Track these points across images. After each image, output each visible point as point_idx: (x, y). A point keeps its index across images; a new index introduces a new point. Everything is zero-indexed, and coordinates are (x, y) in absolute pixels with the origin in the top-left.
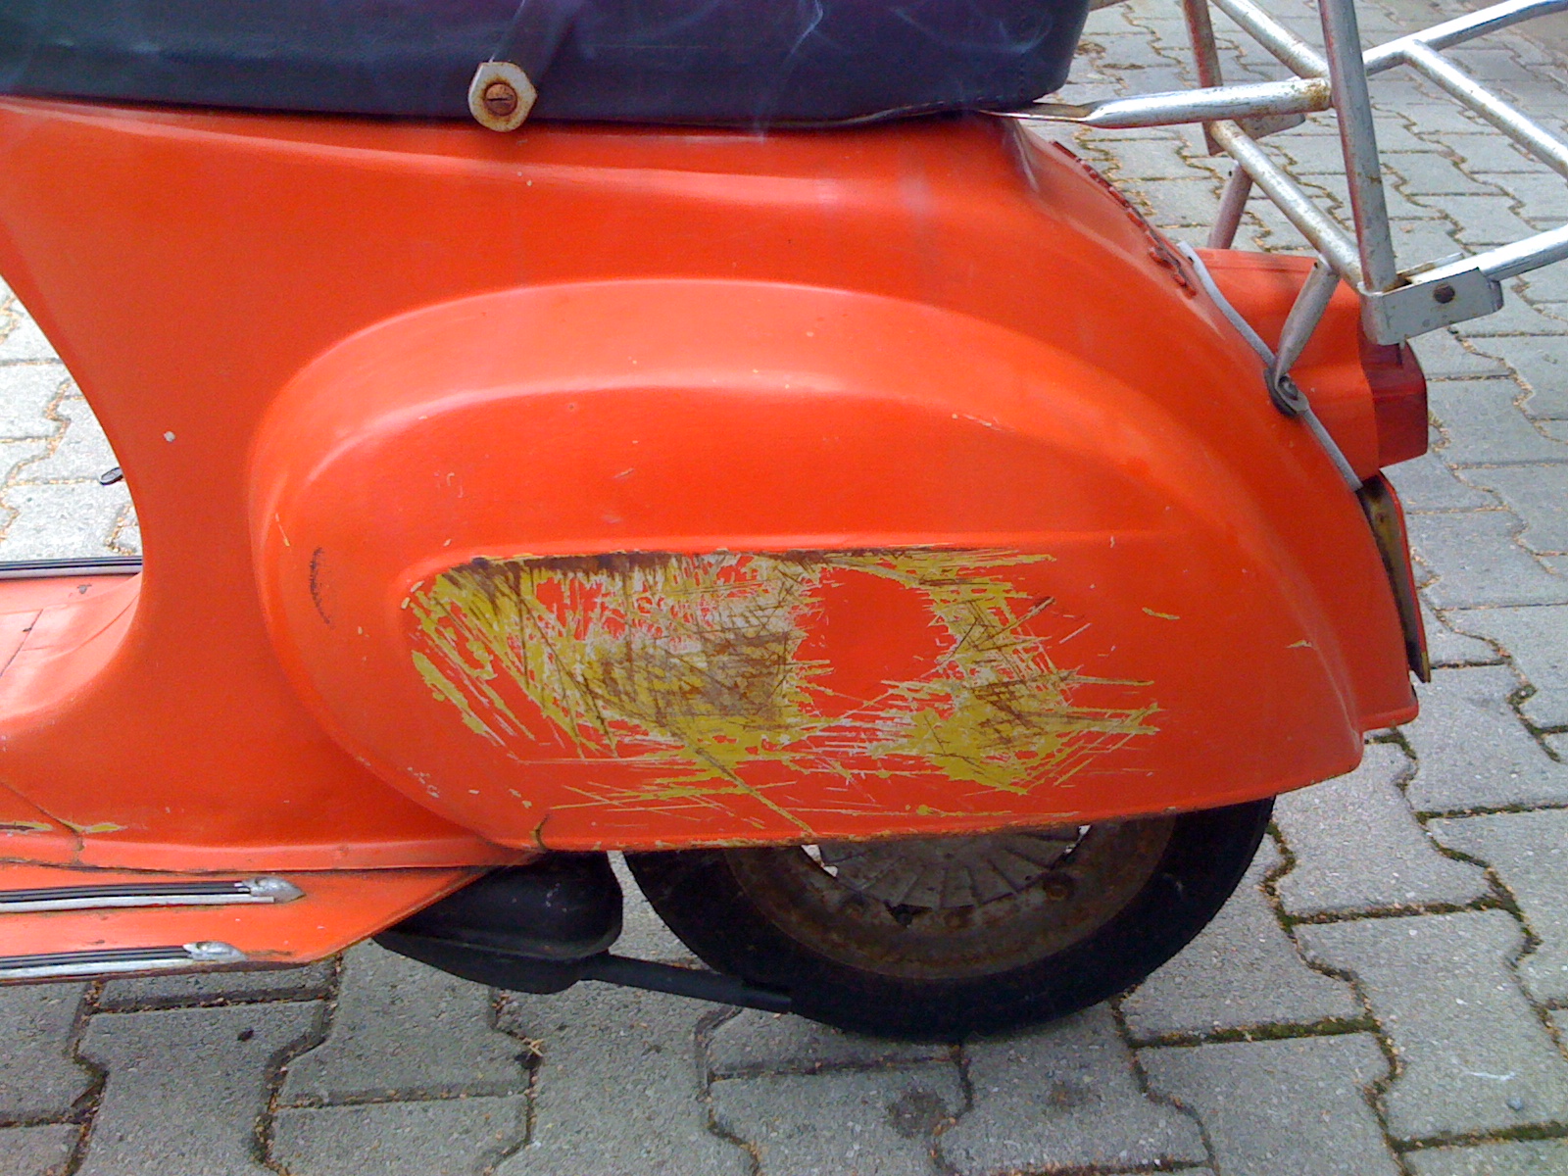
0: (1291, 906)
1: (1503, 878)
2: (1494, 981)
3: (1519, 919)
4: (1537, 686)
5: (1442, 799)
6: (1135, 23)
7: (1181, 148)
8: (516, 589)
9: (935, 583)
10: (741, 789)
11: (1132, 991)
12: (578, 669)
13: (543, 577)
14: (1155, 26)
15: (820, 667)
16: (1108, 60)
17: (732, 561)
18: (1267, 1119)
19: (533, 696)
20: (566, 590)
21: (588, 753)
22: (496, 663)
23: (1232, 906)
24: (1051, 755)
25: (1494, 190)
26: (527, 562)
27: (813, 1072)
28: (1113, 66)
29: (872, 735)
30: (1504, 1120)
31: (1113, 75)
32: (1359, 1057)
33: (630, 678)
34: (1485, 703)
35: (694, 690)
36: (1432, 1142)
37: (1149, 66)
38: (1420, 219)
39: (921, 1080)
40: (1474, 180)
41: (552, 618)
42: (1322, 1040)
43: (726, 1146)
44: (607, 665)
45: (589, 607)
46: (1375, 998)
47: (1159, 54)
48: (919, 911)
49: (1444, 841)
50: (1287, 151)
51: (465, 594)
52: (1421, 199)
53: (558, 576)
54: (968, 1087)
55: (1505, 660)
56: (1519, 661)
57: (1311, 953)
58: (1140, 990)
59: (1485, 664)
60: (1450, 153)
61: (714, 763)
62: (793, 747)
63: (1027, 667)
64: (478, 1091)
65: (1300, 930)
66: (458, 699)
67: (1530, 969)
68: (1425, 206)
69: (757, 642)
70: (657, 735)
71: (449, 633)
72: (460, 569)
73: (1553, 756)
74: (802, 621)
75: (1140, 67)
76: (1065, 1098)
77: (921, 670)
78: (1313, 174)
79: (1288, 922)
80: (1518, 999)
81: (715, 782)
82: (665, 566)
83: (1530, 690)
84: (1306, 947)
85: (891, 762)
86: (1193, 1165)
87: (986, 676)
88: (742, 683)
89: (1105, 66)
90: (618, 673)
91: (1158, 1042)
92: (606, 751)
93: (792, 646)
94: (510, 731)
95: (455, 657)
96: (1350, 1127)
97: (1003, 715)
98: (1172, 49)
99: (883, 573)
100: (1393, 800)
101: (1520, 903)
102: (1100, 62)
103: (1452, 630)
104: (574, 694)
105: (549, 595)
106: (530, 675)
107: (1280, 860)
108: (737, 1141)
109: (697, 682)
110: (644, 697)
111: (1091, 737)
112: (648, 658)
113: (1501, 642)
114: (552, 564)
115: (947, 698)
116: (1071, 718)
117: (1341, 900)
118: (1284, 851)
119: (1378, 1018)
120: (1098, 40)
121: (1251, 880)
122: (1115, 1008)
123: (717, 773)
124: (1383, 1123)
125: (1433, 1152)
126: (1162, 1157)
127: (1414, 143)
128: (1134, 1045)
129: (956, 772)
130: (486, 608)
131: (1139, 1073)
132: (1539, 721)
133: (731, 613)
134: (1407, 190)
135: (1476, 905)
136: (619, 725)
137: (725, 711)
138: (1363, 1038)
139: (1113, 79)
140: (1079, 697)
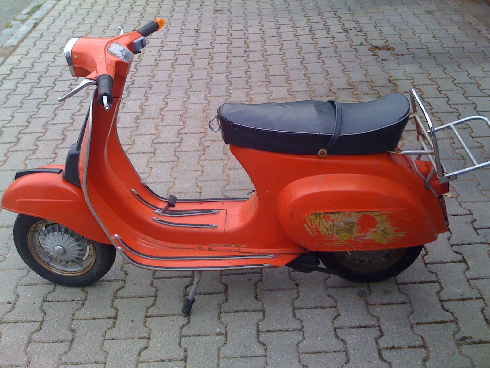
0: (427, 261)
1: (465, 257)
2: (461, 275)
3: (467, 264)
4: (477, 219)
5: (456, 242)
6: (402, 40)
7: (413, 82)
8: (320, 216)
9: (377, 216)
10: (346, 243)
11: (398, 275)
12: (326, 227)
13: (323, 215)
14: (407, 41)
15: (360, 227)
16: (396, 53)
17: (349, 213)
18: (420, 296)
19: (320, 230)
20: (326, 216)
21: (326, 238)
22: (315, 226)
23: (416, 261)
24: (390, 239)
25: (487, 95)
26: (322, 213)
27: (344, 287)
28: (397, 55)
29: (366, 236)
30: (459, 297)
31: (397, 57)
32: (436, 287)
33: (333, 228)
34: (466, 223)
35: (342, 230)
36: (447, 301)
37: (406, 54)
38: (468, 104)
39: (363, 289)
40: (482, 92)
41: (324, 220)
42: (430, 284)
43: (331, 299)
44: (330, 226)
45: (329, 218)
46: (439, 277)
47: (408, 50)
48: (364, 261)
49: (455, 250)
50: (438, 83)
51: (313, 217)
52: (469, 98)
53: (326, 214)
54: (370, 290)
55: (472, 214)
56: (474, 214)
57: (429, 270)
58: (399, 275)
59: (467, 215)
60: (477, 84)
61: (343, 240)
62: (354, 238)
63: (388, 227)
64: (290, 289)
65: (428, 265)
66: (309, 230)
67: (467, 273)
68: (470, 100)
69: (351, 223)
70: (336, 236)
71: (310, 222)
72: (313, 213)
73: (478, 234)
74: (358, 221)
75: (403, 55)
76: (386, 292)
77: (373, 227)
78: (444, 90)
79: (426, 264)
80: (464, 278)
81: (343, 242)
82: (340, 213)
83: (475, 220)
84: (429, 268)
85: (368, 240)
86: (407, 303)
87: (383, 228)
88: (349, 229)
89: (395, 55)
90: (332, 227)
91: (402, 284)
92: (328, 238)
93: (356, 224)
94: (316, 235)
95: (310, 225)
96: (433, 298)
97: (384, 233)
98: (411, 48)
99: (369, 214)
100: (447, 242)
101: (467, 261)
102: (393, 53)
103: (462, 207)
104: (325, 230)
105: (324, 217)
106: (320, 227)
107: (425, 253)
108: (333, 298)
109: (342, 229)
110: (335, 231)
111: (396, 236)
112: (336, 225)
113: (471, 210)
114: (325, 213)
115: (377, 231)
116: (394, 234)
117: (436, 260)
118: (426, 251)
119: (440, 280)
120: (393, 46)
121: (420, 256)
122: (395, 278)
123: (343, 241)
124: (439, 297)
125: (447, 302)
126: (402, 302)
127: (469, 81)
128: (398, 284)
129: (377, 241)
130: (315, 218)
131: (399, 289)
132: (476, 227)
133: (349, 219)
134: (466, 95)
135: (459, 262)
136: (330, 234)
137: (346, 233)
138: (437, 284)
139: (397, 59)
140: (395, 231)
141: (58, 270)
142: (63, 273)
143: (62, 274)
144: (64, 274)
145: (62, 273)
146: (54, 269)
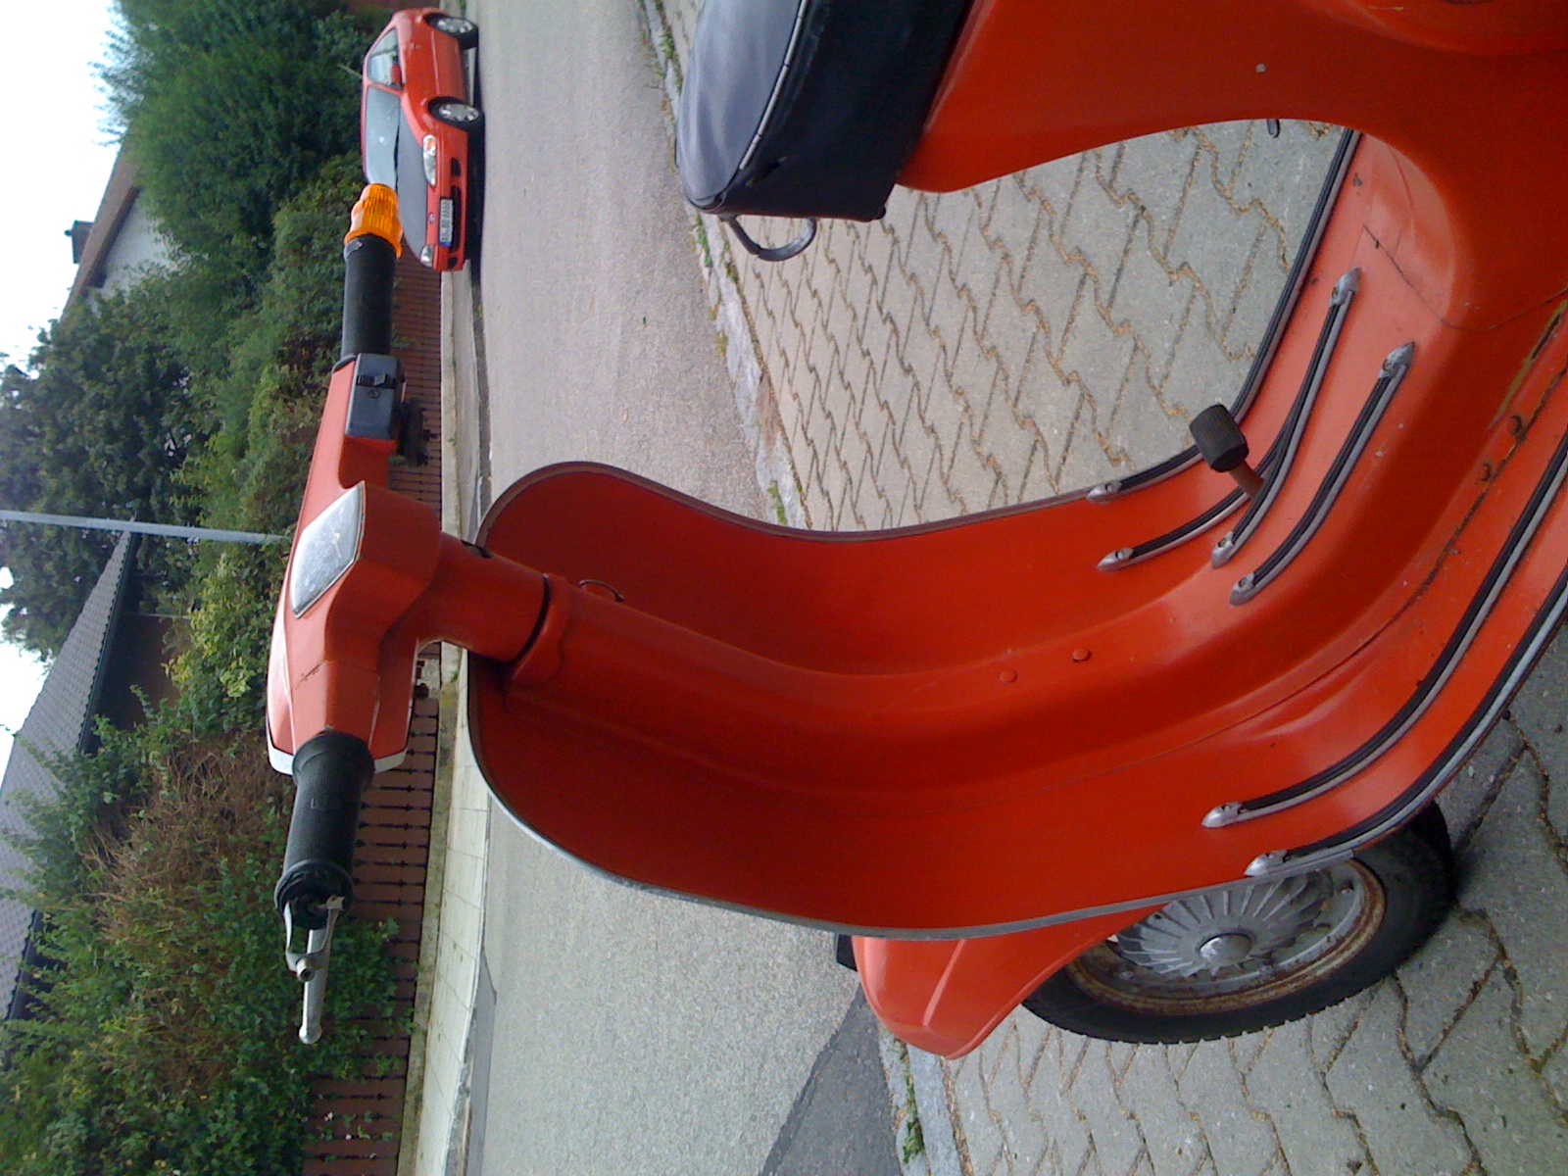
141: (1324, 960)
142: (1347, 948)
143: (1347, 954)
144: (1355, 947)
145: (1342, 951)
146: (1309, 968)
